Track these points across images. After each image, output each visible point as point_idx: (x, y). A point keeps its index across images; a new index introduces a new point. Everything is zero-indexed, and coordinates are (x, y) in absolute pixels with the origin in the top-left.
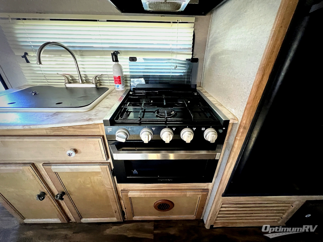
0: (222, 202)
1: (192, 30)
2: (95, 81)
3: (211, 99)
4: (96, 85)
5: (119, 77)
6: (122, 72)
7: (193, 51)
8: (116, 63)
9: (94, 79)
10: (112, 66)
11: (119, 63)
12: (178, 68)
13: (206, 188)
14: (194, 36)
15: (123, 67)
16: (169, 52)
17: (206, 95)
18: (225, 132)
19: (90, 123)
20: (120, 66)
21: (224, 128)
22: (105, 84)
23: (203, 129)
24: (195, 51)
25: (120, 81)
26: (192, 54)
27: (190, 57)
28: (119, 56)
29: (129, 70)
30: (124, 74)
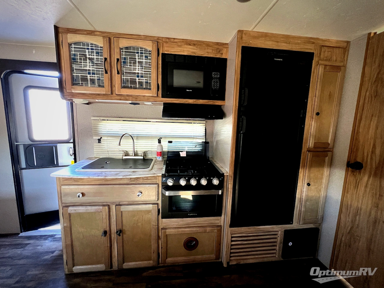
0: (230, 233)
1: (205, 127)
2: (144, 155)
3: (217, 165)
4: (144, 157)
5: (161, 152)
6: (162, 149)
7: (205, 137)
8: (160, 144)
9: (143, 153)
10: (157, 146)
11: (162, 144)
12: (197, 147)
13: (219, 225)
14: (206, 129)
15: (163, 146)
16: (192, 138)
17: (214, 162)
18: (223, 180)
19: (155, 175)
20: (162, 146)
21: (222, 178)
22: (149, 156)
23: (212, 178)
24: (207, 137)
25: (161, 154)
26: (206, 139)
27: (204, 140)
28: (162, 140)
29: (167, 148)
30: (164, 150)
